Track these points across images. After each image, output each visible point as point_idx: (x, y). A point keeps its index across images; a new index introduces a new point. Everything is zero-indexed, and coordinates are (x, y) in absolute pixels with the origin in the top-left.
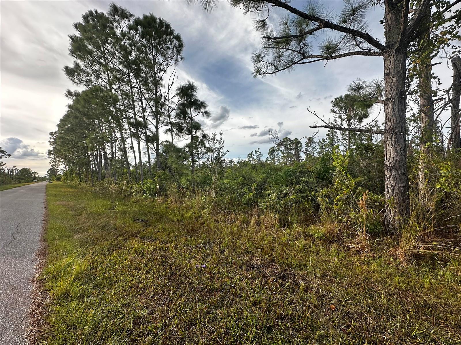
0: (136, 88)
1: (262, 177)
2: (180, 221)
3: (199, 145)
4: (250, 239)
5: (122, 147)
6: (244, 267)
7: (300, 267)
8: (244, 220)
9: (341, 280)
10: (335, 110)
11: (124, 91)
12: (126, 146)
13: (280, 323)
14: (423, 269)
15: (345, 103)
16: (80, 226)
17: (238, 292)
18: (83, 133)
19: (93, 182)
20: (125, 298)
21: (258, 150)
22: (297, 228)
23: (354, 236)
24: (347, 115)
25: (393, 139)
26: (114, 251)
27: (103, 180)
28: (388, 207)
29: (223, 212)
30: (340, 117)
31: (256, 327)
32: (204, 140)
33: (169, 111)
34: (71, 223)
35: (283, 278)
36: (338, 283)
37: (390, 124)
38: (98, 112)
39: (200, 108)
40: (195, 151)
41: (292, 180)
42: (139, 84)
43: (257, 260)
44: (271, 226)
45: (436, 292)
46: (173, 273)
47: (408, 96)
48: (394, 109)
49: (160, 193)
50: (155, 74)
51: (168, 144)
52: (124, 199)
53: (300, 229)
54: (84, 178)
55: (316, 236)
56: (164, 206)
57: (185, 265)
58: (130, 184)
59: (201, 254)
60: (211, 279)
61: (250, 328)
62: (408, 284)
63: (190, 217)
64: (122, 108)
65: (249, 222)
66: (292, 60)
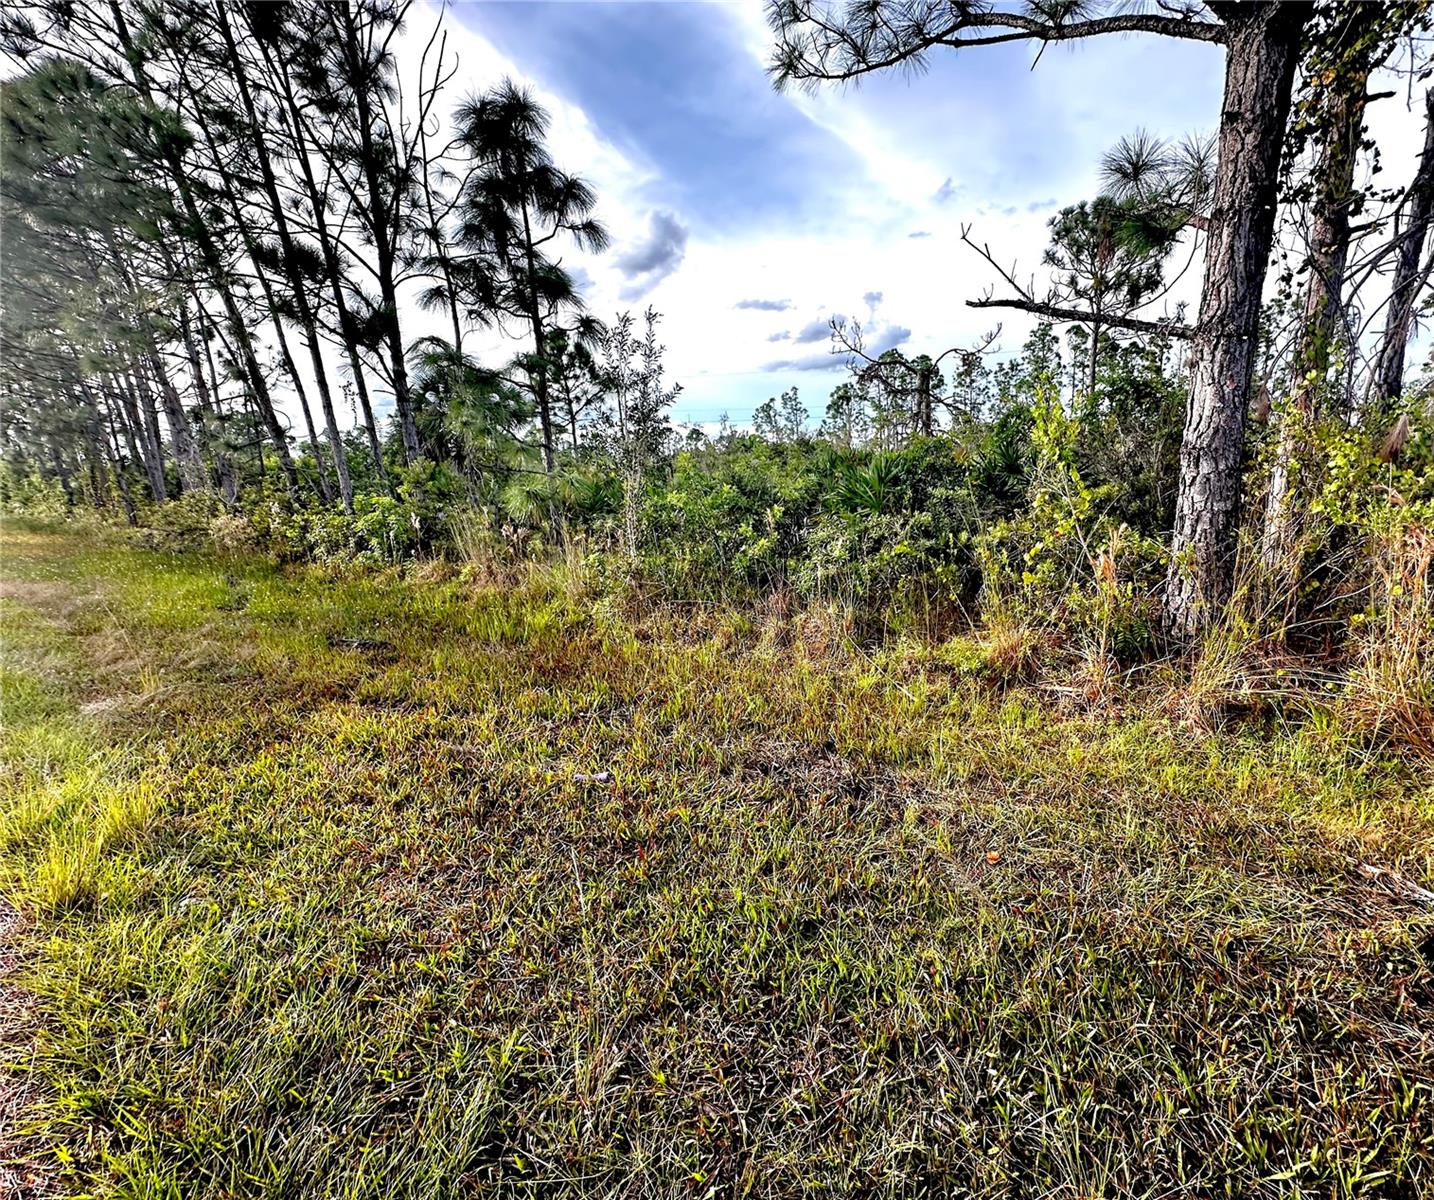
0: (268, 88)
1: (800, 483)
2: (512, 641)
3: (571, 365)
4: (760, 687)
5: (242, 362)
6: (738, 770)
7: (910, 757)
8: (738, 630)
9: (1023, 785)
10: (1059, 255)
11: (208, 99)
12: (259, 359)
13: (840, 912)
14: (1241, 741)
15: (1093, 231)
16: (103, 670)
17: (717, 841)
18: (41, 292)
19: (131, 505)
20: (323, 892)
21: (791, 394)
22: (909, 648)
23: (1072, 662)
24: (1094, 275)
25: (1219, 354)
26: (258, 748)
27: (174, 497)
28: (1175, 574)
29: (666, 607)
30: (1073, 282)
31: (769, 926)
32: (587, 345)
33: (431, 212)
34: (54, 660)
35: (857, 791)
36: (1013, 795)
37: (1214, 304)
38: (97, 192)
39: (564, 204)
40: (554, 389)
41: (900, 498)
42: (280, 71)
43: (778, 748)
44: (828, 646)
45: (1261, 797)
46: (493, 804)
47: (1280, 207)
48: (1233, 252)
49: (426, 546)
50: (351, 29)
51: (439, 350)
52: (278, 569)
53: (919, 651)
54: (89, 491)
55: (965, 667)
56: (448, 590)
57: (538, 777)
58: (297, 512)
59: (589, 742)
60: (628, 812)
61: (752, 932)
62: (1197, 782)
63: (548, 627)
64: (215, 181)
65: (754, 636)
66: (918, 26)
